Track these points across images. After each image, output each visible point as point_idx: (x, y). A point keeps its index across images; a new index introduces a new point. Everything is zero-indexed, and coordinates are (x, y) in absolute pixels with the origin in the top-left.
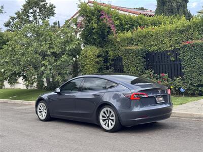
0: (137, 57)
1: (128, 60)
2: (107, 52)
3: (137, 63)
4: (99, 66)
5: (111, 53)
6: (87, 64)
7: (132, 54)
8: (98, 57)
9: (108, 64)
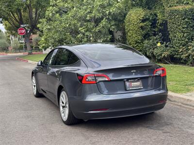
0: (184, 19)
1: (173, 24)
2: (155, 15)
3: (184, 28)
4: (144, 32)
5: (160, 16)
6: (130, 30)
7: (177, 16)
8: (143, 21)
9: (156, 30)
